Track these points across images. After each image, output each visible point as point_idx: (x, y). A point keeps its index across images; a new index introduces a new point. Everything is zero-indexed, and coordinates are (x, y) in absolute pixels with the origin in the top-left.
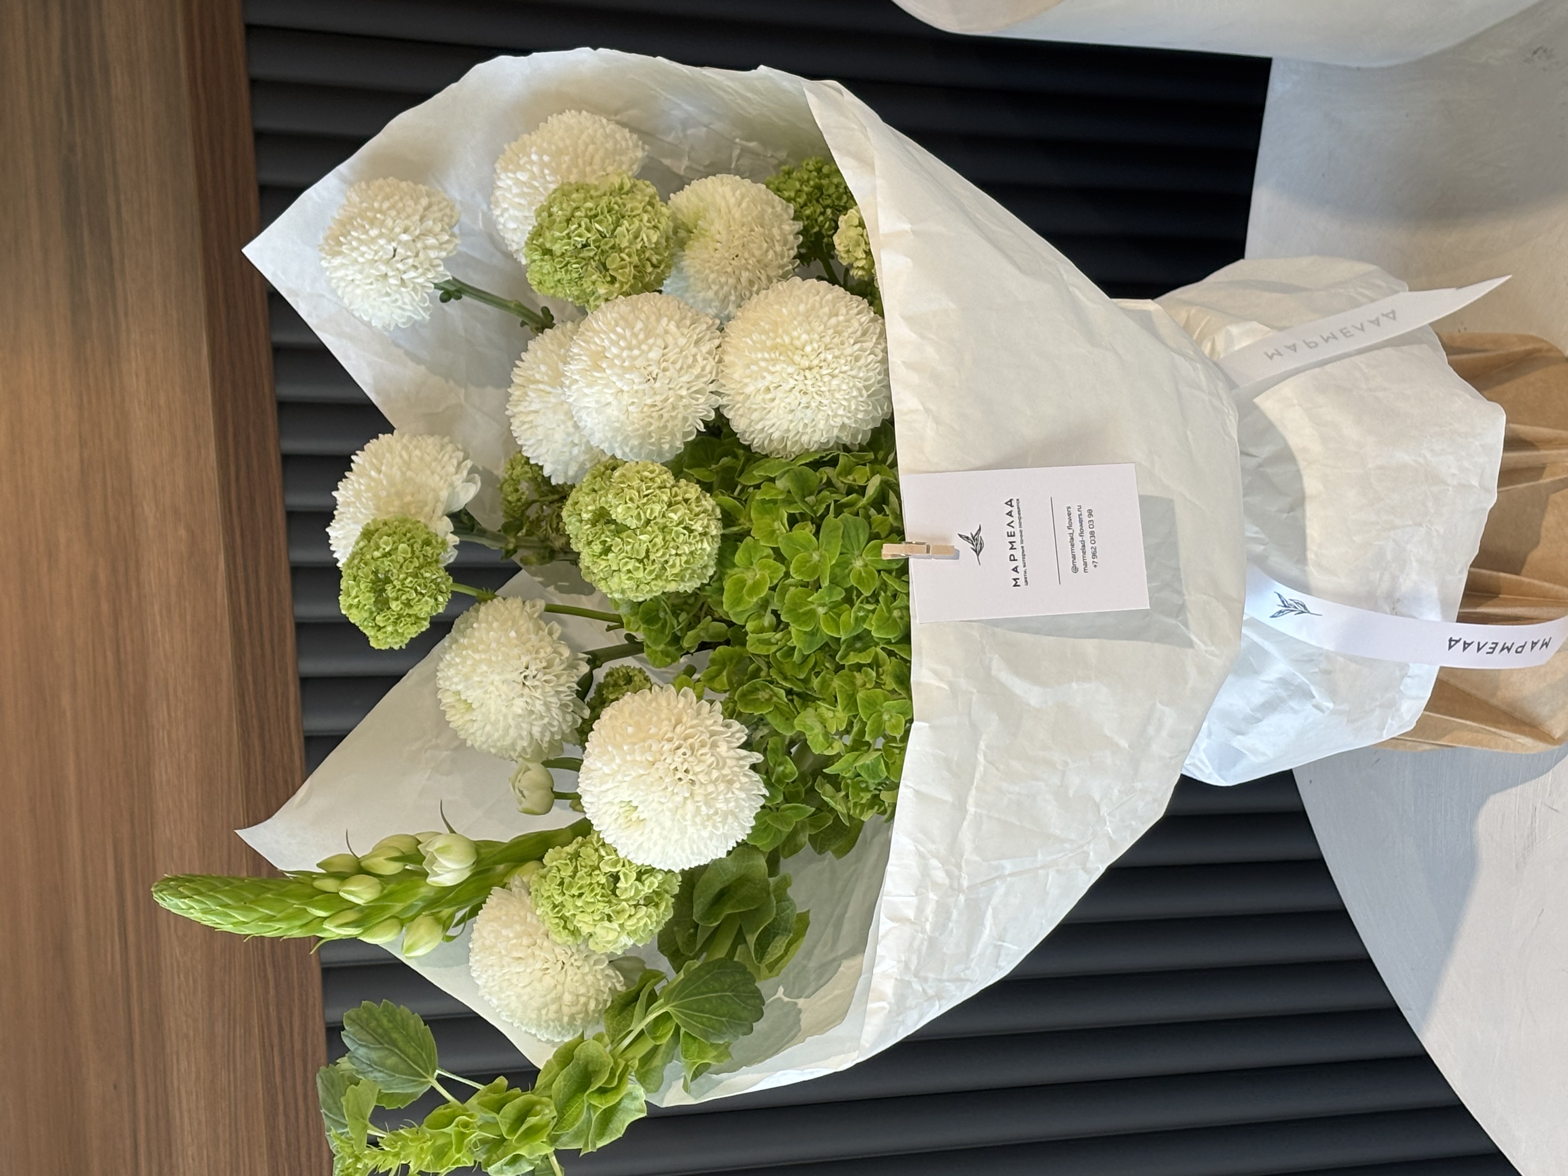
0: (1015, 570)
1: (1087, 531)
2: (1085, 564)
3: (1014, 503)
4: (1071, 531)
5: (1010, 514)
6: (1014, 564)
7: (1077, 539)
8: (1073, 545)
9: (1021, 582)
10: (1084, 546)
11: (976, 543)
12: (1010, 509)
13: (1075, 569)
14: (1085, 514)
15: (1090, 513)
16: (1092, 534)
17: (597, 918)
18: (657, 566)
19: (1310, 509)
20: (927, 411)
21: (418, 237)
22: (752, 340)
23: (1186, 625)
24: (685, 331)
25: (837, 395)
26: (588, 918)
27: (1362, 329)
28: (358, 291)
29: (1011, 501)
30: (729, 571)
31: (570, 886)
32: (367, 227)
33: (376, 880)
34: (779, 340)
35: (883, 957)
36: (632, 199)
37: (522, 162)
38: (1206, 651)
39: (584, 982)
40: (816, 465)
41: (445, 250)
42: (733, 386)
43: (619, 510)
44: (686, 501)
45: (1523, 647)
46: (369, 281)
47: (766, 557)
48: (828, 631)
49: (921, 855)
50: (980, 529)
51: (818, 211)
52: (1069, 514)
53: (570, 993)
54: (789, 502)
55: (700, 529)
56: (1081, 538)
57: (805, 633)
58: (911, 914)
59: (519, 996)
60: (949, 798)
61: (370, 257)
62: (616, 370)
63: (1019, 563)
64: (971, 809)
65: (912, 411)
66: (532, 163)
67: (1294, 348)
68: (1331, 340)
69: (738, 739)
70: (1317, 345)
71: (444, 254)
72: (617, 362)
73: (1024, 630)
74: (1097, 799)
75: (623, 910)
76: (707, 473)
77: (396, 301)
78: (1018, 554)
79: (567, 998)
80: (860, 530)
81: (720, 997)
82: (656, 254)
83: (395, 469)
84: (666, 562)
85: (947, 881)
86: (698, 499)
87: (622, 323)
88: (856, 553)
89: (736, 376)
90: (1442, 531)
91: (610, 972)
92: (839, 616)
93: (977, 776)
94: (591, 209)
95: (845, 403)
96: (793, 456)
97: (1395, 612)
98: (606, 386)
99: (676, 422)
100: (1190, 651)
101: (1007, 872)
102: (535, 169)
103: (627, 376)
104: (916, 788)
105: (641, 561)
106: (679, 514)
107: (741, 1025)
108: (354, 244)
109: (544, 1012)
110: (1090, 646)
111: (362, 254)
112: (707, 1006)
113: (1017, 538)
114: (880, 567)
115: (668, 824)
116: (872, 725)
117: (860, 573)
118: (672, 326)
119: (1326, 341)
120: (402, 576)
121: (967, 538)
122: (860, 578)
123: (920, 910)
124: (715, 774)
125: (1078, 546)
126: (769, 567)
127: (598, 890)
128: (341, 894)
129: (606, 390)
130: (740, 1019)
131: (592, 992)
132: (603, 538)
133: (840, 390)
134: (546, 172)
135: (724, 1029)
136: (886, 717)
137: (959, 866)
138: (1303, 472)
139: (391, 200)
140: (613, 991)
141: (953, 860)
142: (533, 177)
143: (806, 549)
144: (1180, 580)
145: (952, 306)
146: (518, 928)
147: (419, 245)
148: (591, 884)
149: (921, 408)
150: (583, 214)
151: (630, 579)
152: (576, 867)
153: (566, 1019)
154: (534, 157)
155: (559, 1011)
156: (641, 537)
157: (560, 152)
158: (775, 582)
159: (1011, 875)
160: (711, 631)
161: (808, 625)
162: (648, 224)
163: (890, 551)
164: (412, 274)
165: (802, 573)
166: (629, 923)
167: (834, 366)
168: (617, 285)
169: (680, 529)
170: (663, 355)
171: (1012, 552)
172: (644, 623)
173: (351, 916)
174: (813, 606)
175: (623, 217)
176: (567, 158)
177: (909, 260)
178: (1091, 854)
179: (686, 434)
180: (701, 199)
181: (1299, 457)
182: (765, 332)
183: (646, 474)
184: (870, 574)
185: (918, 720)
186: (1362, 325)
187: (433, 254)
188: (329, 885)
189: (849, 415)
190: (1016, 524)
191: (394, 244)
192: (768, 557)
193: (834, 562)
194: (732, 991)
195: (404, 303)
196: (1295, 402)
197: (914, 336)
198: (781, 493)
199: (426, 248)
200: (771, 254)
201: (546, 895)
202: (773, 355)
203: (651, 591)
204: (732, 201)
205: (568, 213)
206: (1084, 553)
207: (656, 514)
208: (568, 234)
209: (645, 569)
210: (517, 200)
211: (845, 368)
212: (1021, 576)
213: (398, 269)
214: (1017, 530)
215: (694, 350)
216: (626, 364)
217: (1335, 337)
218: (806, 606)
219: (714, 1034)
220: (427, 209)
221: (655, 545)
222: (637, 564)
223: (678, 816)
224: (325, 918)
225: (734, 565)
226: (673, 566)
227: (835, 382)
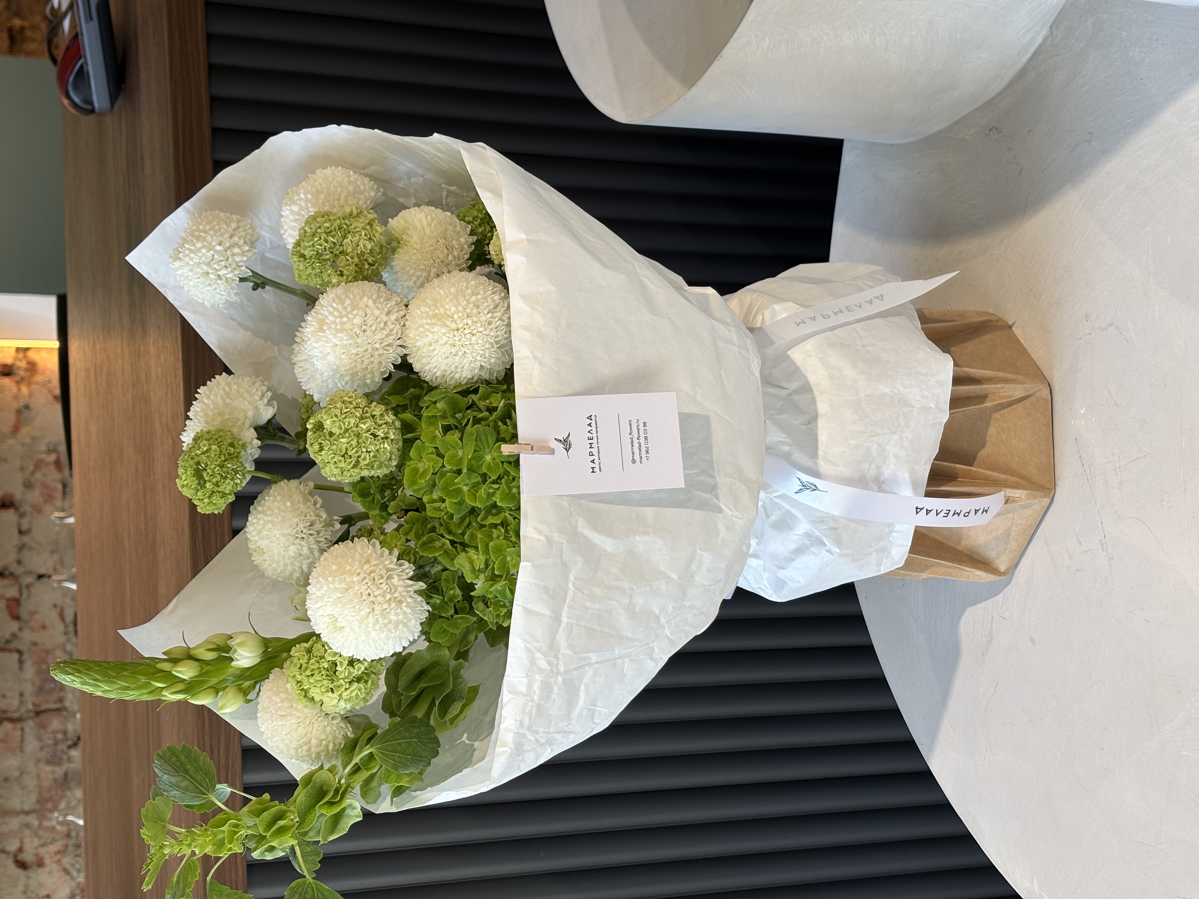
0: (593, 462)
1: (642, 436)
2: (641, 458)
3: (593, 418)
4: (631, 436)
5: (590, 425)
6: (592, 458)
7: (636, 441)
8: (632, 446)
9: (597, 470)
10: (640, 446)
11: (566, 444)
12: (590, 421)
13: (634, 461)
14: (641, 425)
15: (645, 424)
16: (646, 438)
17: (324, 690)
18: (354, 460)
19: (821, 423)
20: (535, 357)
21: (229, 248)
22: (421, 311)
23: (717, 497)
24: (380, 306)
25: (476, 347)
26: (318, 690)
27: (860, 307)
28: (191, 283)
29: (591, 416)
30: (408, 463)
31: (307, 668)
32: (195, 241)
33: (196, 664)
34: (437, 311)
35: (506, 718)
36: (357, 221)
37: (295, 199)
38: (732, 515)
39: (324, 731)
40: (465, 393)
41: (247, 256)
42: (410, 341)
43: (328, 422)
44: (373, 416)
45: (969, 513)
46: (197, 276)
47: (430, 453)
48: (470, 503)
49: (529, 650)
50: (569, 435)
51: (487, 230)
52: (630, 425)
53: (316, 738)
54: (444, 417)
55: (382, 435)
56: (638, 441)
57: (455, 503)
58: (524, 689)
59: (283, 740)
60: (548, 613)
61: (197, 261)
62: (332, 331)
63: (596, 457)
64: (565, 620)
65: (525, 358)
66: (301, 199)
67: (814, 319)
68: (839, 314)
69: (407, 574)
70: (829, 316)
71: (245, 259)
72: (333, 326)
73: (603, 501)
74: (657, 613)
75: (342, 685)
76: (401, 399)
77: (216, 289)
78: (595, 451)
79: (314, 742)
80: (489, 436)
81: (409, 743)
82: (372, 256)
83: (219, 397)
84: (359, 457)
85: (548, 668)
86: (382, 415)
87: (337, 300)
88: (487, 450)
89: (411, 335)
90: (910, 437)
91: (342, 725)
92: (477, 491)
93: (569, 598)
94: (328, 228)
95: (481, 352)
96: (452, 387)
97: (880, 489)
98: (327, 342)
99: (373, 365)
100: (720, 515)
101: (593, 661)
102: (303, 204)
103: (338, 335)
104: (524, 606)
105: (343, 456)
106: (367, 425)
107: (421, 761)
108: (187, 252)
109: (300, 750)
110: (649, 512)
111: (192, 259)
112: (399, 748)
113: (594, 441)
114: (503, 460)
115: (357, 630)
116: (499, 564)
117: (490, 464)
118: (370, 303)
119: (836, 314)
120: (212, 467)
121: (561, 441)
122: (489, 467)
123: (529, 686)
124: (388, 596)
125: (636, 446)
126: (433, 460)
127: (323, 672)
128: (173, 672)
129: (326, 344)
130: (421, 757)
131: (330, 738)
132: (320, 441)
133: (478, 344)
134: (309, 205)
135: (409, 764)
136: (509, 559)
137: (556, 657)
138: (817, 399)
139: (212, 225)
140: (345, 736)
141: (553, 654)
142: (301, 209)
143: (454, 448)
144: (713, 468)
145: (553, 288)
146: (283, 696)
147: (229, 253)
148: (319, 668)
149: (531, 355)
150: (323, 231)
151: (337, 467)
152: (310, 656)
153: (314, 756)
154: (302, 196)
155: (309, 750)
156: (342, 440)
157: (318, 193)
158: (437, 470)
159: (596, 663)
160: (406, 502)
161: (456, 498)
162: (365, 237)
163: (507, 449)
164: (224, 272)
165: (451, 464)
166: (344, 694)
167: (473, 328)
168: (345, 277)
169: (368, 435)
170: (365, 321)
171: (591, 450)
172: (360, 497)
173: (180, 687)
174: (460, 486)
175: (349, 232)
176: (322, 196)
177: (525, 259)
178: (656, 649)
179: (382, 373)
180: (406, 222)
181: (815, 389)
182: (429, 306)
183: (346, 398)
184: (497, 465)
185: (525, 561)
186: (860, 304)
187: (238, 259)
188: (166, 666)
189: (485, 360)
190: (594, 431)
191: (212, 252)
192: (432, 453)
193: (470, 457)
194: (417, 738)
195: (221, 291)
196: (814, 353)
197: (527, 308)
198: (440, 411)
199: (233, 255)
200: (450, 257)
201: (291, 675)
202: (433, 321)
203: (351, 476)
204: (425, 222)
205: (313, 230)
206: (640, 450)
207: (352, 425)
208: (313, 244)
209: (345, 461)
210: (292, 223)
211: (480, 329)
212: (596, 465)
213: (215, 269)
214: (595, 436)
215: (385, 318)
216: (338, 327)
217: (842, 312)
218: (454, 485)
219: (401, 767)
220: (235, 230)
221: (351, 445)
222: (340, 458)
223: (363, 626)
224: (164, 688)
225: (411, 459)
226: (365, 459)
227: (474, 338)
